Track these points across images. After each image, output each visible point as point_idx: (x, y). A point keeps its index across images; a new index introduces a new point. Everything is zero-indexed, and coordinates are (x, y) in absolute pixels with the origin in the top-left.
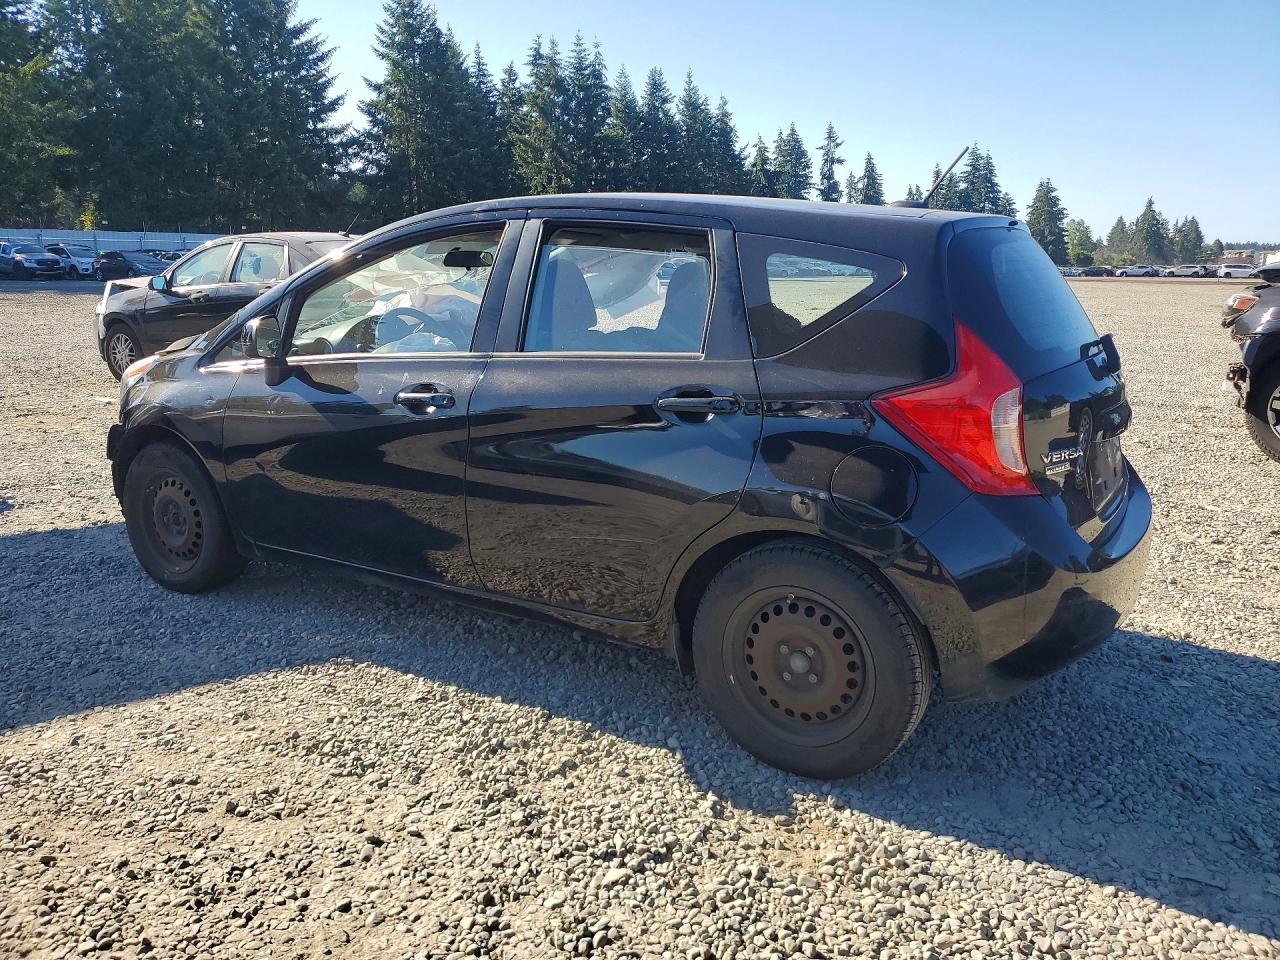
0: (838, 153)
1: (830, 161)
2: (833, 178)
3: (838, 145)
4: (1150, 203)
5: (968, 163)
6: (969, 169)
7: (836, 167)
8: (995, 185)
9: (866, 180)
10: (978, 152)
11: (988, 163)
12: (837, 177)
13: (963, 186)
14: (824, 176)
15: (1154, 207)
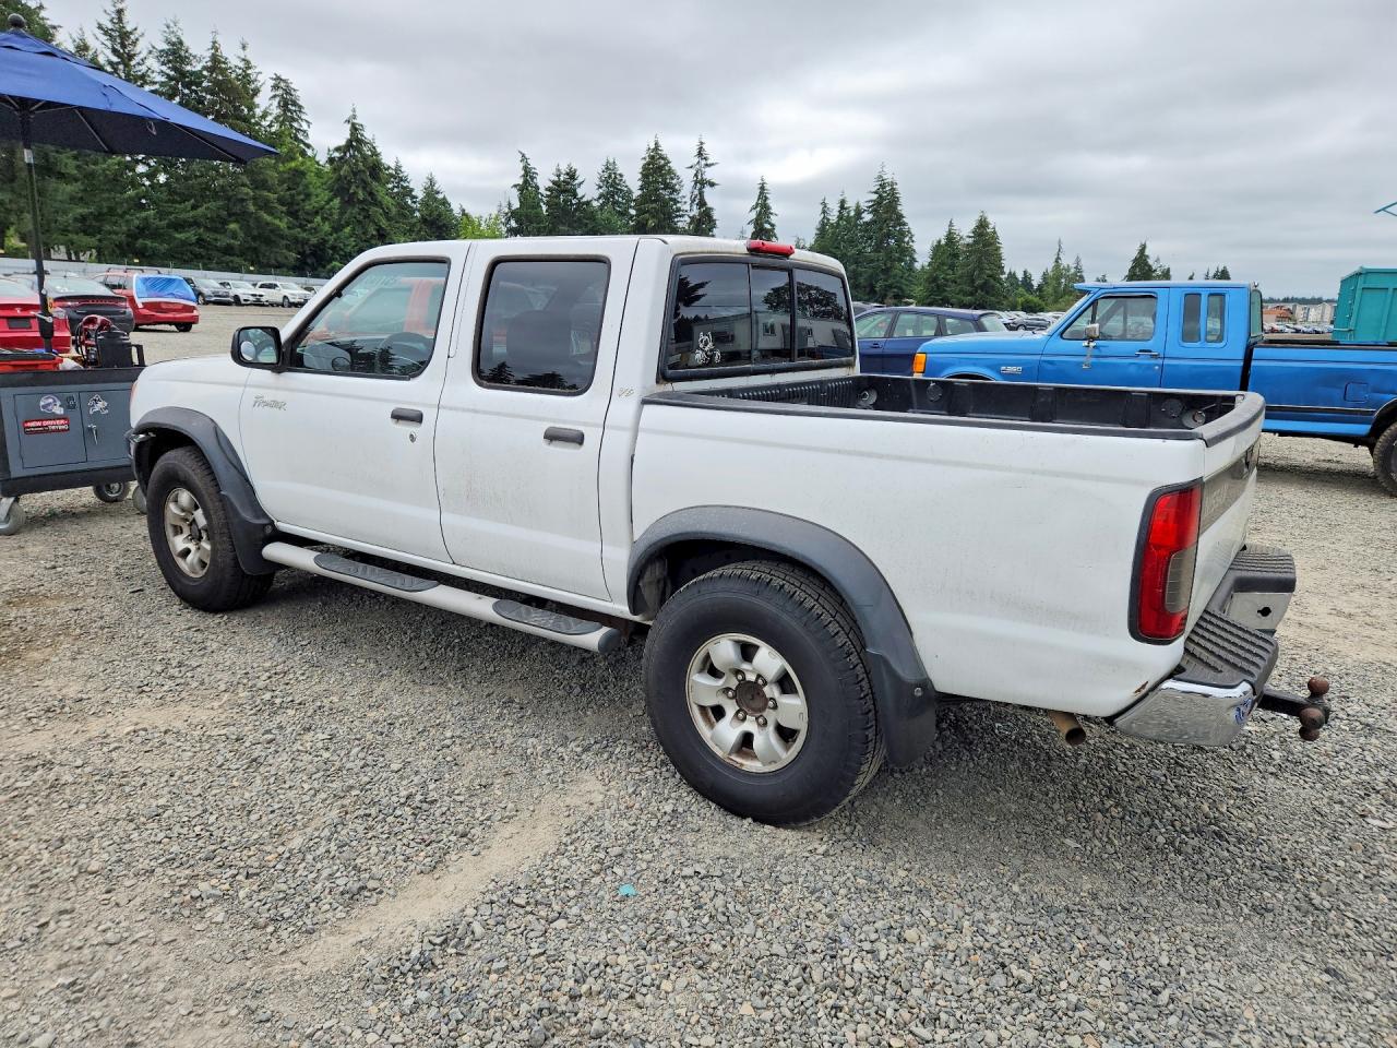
0: (709, 174)
1: (701, 183)
2: (705, 204)
3: (707, 165)
4: (1143, 248)
5: (875, 189)
6: (875, 197)
7: (707, 189)
8: (902, 216)
9: (758, 209)
10: (885, 177)
11: (893, 189)
12: (709, 205)
13: (867, 217)
14: (693, 201)
15: (1147, 253)
